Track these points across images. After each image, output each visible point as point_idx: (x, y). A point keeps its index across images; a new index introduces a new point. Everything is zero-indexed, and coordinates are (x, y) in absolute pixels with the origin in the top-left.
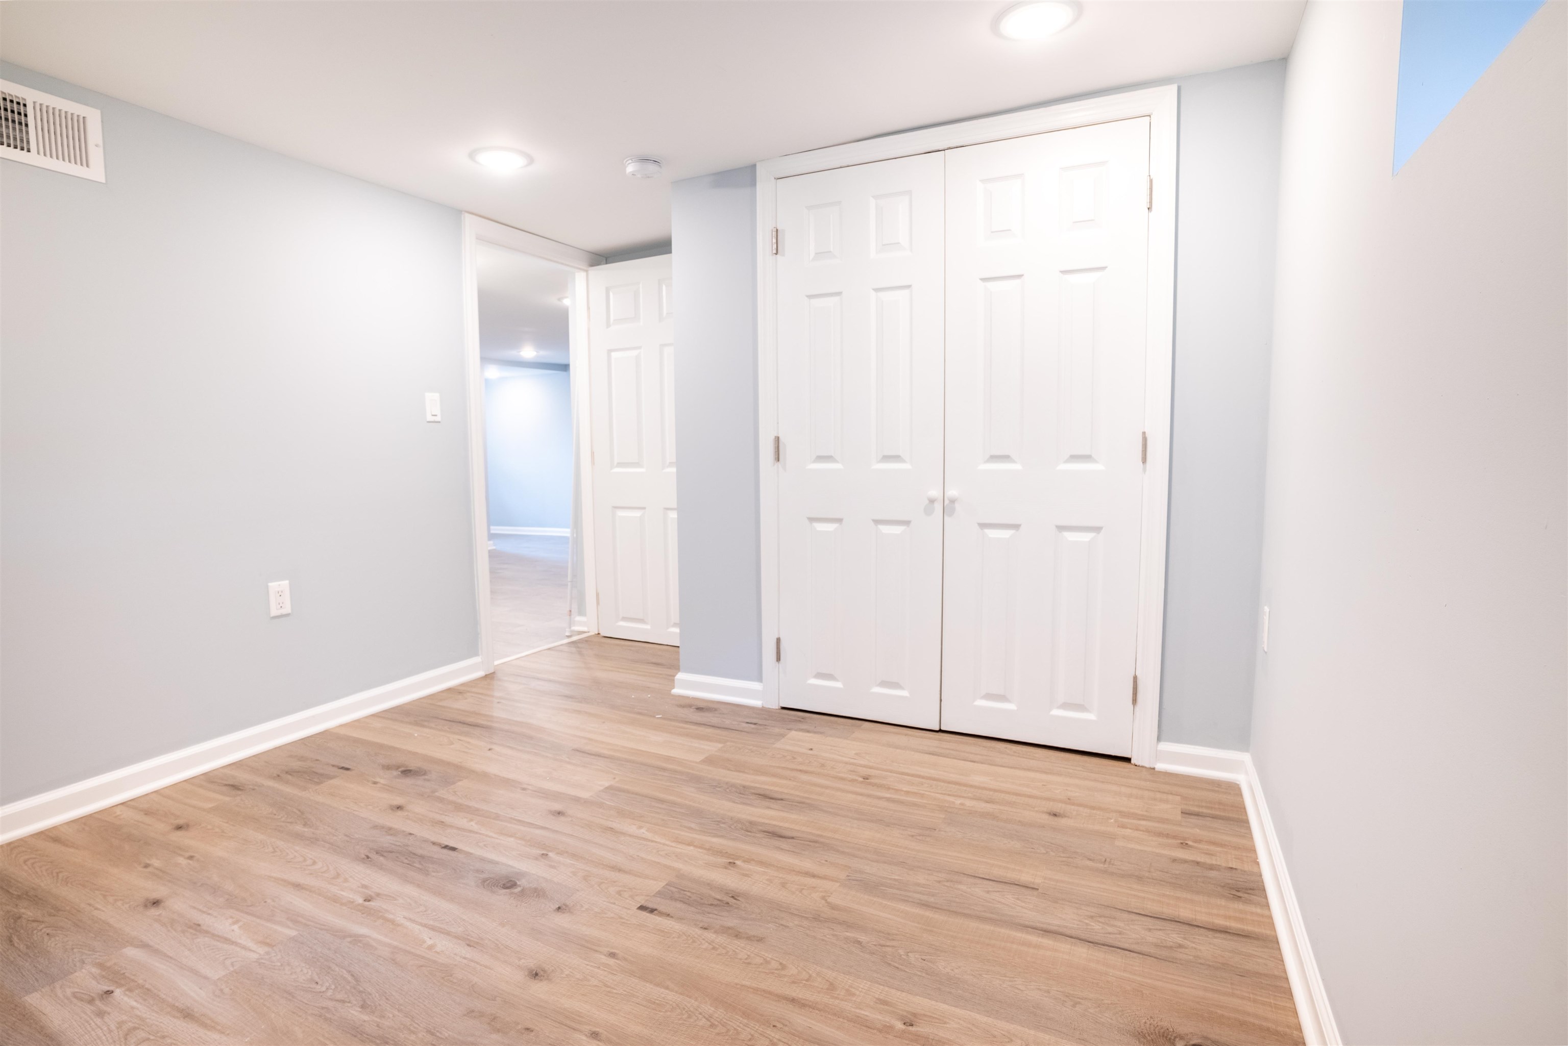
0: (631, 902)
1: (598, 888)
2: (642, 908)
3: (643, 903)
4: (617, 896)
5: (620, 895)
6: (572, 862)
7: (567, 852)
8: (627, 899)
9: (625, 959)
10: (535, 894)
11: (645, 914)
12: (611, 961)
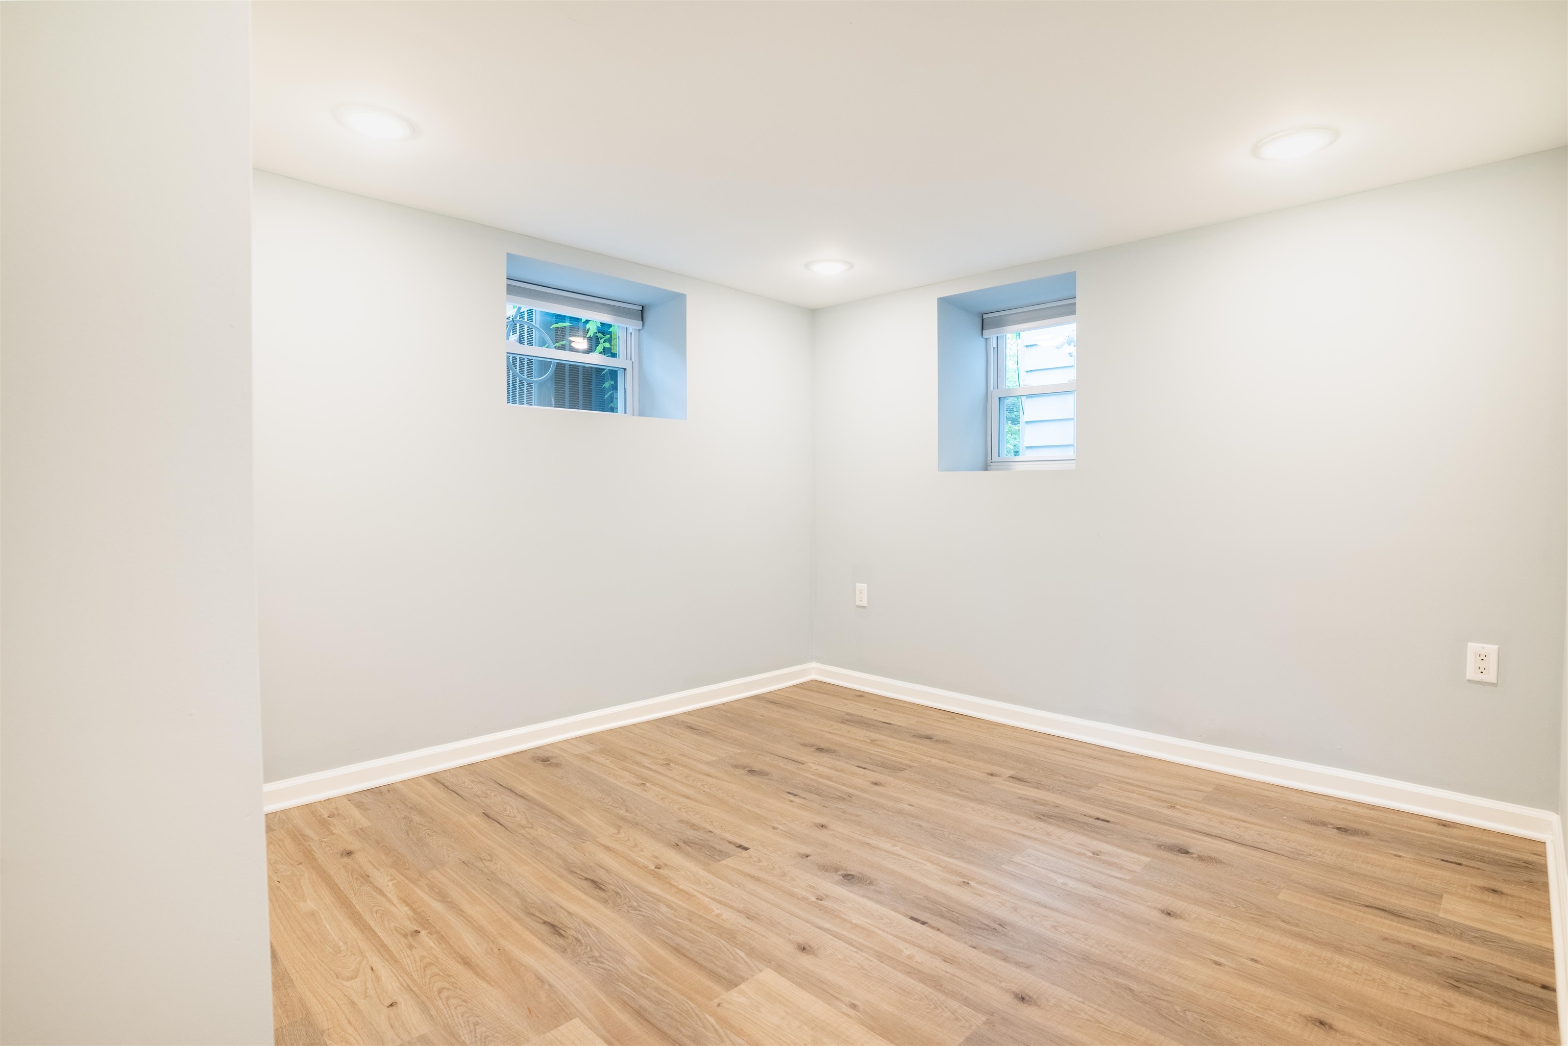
0: (753, 854)
1: (775, 866)
2: (746, 849)
3: (744, 852)
4: (762, 859)
5: (759, 859)
6: (794, 889)
7: (798, 899)
8: (755, 856)
9: (767, 825)
10: (826, 867)
11: (746, 845)
12: (776, 825)
